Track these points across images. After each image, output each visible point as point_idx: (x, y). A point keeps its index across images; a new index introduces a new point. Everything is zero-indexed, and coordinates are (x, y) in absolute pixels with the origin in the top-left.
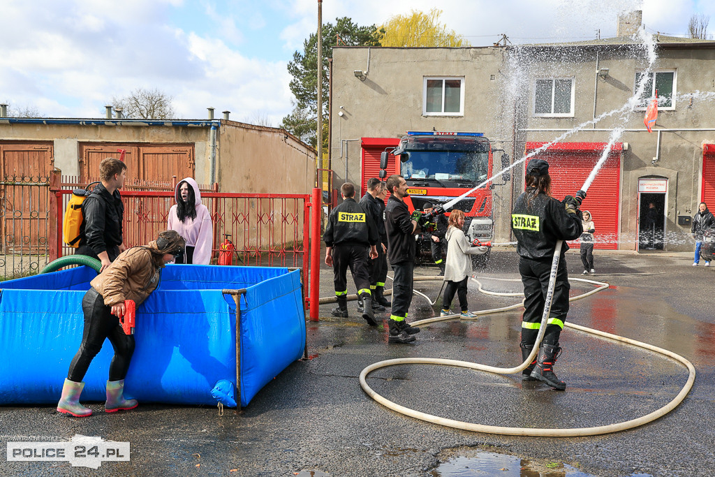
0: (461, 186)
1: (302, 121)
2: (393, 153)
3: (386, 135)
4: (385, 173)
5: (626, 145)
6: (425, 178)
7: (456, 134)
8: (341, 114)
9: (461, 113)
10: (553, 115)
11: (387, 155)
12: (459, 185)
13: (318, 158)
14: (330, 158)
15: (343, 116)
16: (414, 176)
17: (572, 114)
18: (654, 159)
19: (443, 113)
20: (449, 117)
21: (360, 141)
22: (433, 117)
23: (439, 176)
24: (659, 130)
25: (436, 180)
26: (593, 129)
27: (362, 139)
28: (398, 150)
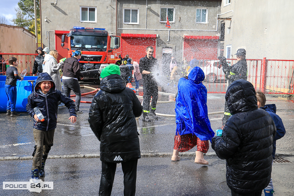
0: (96, 51)
1: (25, 21)
2: (67, 36)
3: (65, 30)
4: (64, 44)
5: (158, 35)
6: (81, 47)
7: (94, 29)
8: (45, 20)
9: (96, 21)
10: (131, 23)
11: (64, 36)
12: (95, 50)
13: (36, 38)
14: (42, 38)
15: (46, 21)
16: (76, 46)
17: (138, 23)
18: (167, 41)
19: (88, 21)
20: (91, 23)
21: (55, 32)
22: (84, 23)
23: (87, 46)
24: (169, 30)
25: (86, 48)
26: (146, 29)
27: (55, 31)
28: (69, 35)
